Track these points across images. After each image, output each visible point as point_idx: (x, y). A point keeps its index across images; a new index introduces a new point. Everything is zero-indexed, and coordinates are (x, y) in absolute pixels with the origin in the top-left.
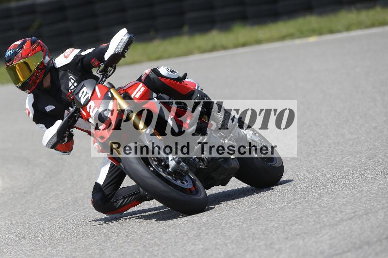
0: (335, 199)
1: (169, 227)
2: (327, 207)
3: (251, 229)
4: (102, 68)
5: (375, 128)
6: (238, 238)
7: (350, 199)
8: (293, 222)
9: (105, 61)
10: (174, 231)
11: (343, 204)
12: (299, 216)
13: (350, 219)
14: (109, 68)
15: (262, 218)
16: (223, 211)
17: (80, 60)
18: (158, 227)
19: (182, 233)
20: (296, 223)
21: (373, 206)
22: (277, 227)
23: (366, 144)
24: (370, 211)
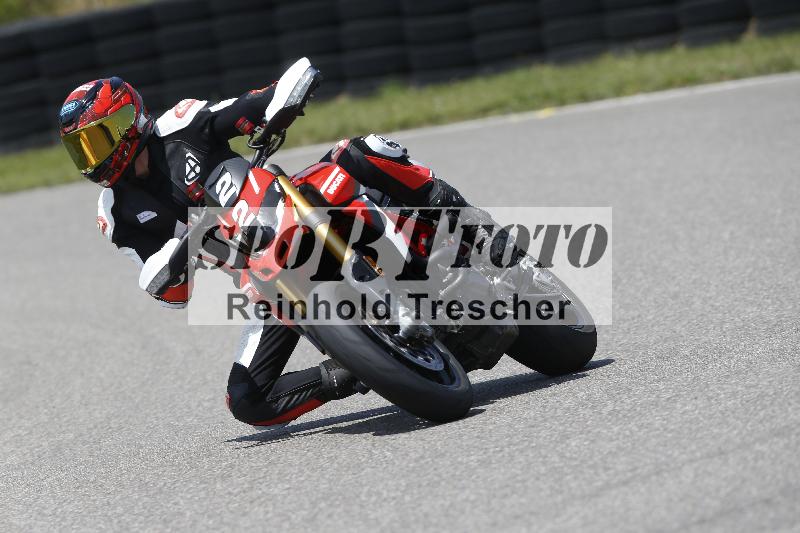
0: (593, 441)
1: (252, 502)
2: (576, 459)
3: (420, 505)
4: (256, 136)
5: (675, 296)
6: (396, 525)
7: (624, 443)
8: (508, 491)
9: (265, 122)
10: (262, 509)
11: (610, 452)
12: (519, 478)
13: (625, 483)
14: (274, 137)
15: (443, 483)
16: (363, 469)
17: (206, 123)
18: (229, 503)
19: (279, 515)
20: (513, 493)
21: (670, 456)
22: (473, 502)
23: (656, 328)
24: (664, 467)
